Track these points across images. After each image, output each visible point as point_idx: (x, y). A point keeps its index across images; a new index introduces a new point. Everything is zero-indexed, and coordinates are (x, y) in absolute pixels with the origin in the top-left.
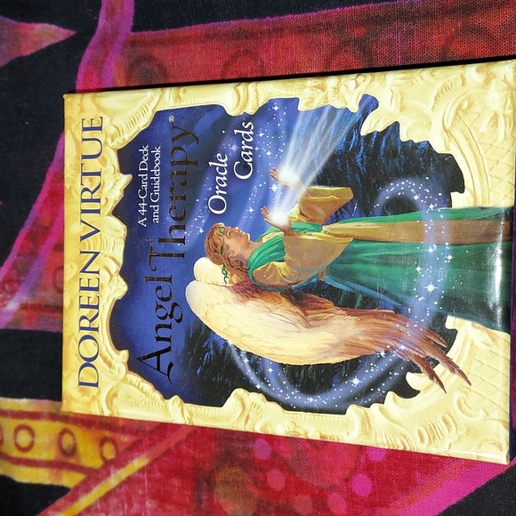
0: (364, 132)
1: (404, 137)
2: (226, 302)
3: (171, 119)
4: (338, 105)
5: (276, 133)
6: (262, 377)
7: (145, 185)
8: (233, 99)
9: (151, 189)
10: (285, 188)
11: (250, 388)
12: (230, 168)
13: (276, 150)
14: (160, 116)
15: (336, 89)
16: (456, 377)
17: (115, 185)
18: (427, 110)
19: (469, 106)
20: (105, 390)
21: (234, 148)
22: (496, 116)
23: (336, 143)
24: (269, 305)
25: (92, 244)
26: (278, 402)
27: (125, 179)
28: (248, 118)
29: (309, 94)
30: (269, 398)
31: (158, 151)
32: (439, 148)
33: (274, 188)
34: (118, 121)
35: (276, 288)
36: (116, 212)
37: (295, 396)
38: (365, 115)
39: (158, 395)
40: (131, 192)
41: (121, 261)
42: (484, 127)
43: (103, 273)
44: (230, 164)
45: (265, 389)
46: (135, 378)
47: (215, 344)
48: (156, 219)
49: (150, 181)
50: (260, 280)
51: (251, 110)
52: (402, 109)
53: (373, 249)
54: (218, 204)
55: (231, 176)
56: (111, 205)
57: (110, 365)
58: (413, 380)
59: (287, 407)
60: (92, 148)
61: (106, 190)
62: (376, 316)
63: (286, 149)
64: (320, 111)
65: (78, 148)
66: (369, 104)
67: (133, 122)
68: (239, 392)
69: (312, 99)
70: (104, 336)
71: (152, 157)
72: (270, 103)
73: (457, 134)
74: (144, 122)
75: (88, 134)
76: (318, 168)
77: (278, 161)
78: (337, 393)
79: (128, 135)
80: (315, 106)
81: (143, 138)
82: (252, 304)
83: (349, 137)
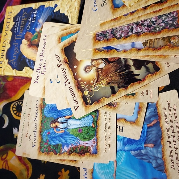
0: (54, 12)
1: (60, 13)
2: (26, 48)
3: (24, 10)
4: (51, 6)
5: (40, 12)
6: (30, 64)
7: (17, 24)
8: (34, 6)
9: (18, 25)
10: (40, 24)
11: (28, 66)
13: (39, 16)
14: (22, 10)
15: (51, 3)
17: (12, 24)
18: (65, 7)
19: (72, 5)
20: (3, 68)
21: (33, 16)
22: (76, 7)
23: (49, 14)
24: (33, 48)
25: (6, 37)
27: (14, 23)
29: (46, 4)
30: (31, 68)
31: (20, 17)
32: (66, 15)
33: (38, 24)
34: (15, 11)
35: (35, 45)
36: (11, 30)
38: (55, 8)
39: (12, 69)
40: (14, 26)
41: (10, 40)
42: (73, 10)
43: (7, 43)
44: (32, 19)
45: (30, 66)
46: (8, 65)
47: (23, 57)
48: (17, 31)
50: (33, 43)
51: (37, 8)
52: (61, 7)
54: (28, 28)
55: (31, 22)
56: (10, 29)
57: (5, 63)
60: (9, 17)
61: (10, 25)
63: (41, 16)
65: (7, 17)
66: (56, 6)
67: (17, 11)
68: (26, 67)
70: (5, 57)
72: (40, 6)
73: (69, 11)
74: (19, 11)
75: (9, 14)
76: (46, 19)
77: (39, 18)
79: (16, 14)
80: (47, 6)
81: (18, 14)
82: (30, 48)
83: (52, 13)
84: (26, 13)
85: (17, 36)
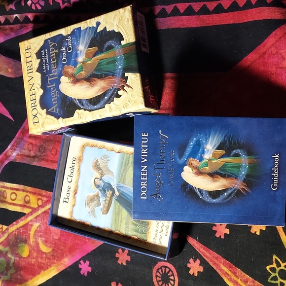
0: (98, 32)
1: (108, 30)
2: (70, 87)
3: (49, 41)
4: (91, 26)
5: (77, 37)
6: (82, 105)
7: (44, 61)
8: (64, 32)
9: (46, 61)
10: (81, 52)
11: (80, 109)
12: (66, 50)
13: (77, 42)
14: (46, 41)
15: (90, 22)
16: (130, 88)
17: (36, 63)
18: (112, 22)
19: (122, 18)
20: (41, 122)
21: (66, 44)
22: (128, 19)
23: (92, 36)
25: (32, 82)
26: (87, 110)
27: (39, 61)
28: (69, 35)
29: (83, 25)
30: (85, 110)
31: (46, 51)
32: (116, 31)
33: (78, 52)
34: (35, 45)
35: (82, 79)
36: (37, 71)
37: (92, 107)
38: (98, 27)
39: (56, 119)
40: (41, 64)
41: (40, 84)
42: (126, 23)
43: (36, 89)
44: (66, 49)
45: (84, 108)
46: (49, 116)
47: (69, 100)
48: (48, 69)
49: (45, 59)
50: (78, 78)
51: (69, 33)
52: (106, 23)
53: (104, 61)
54: (64, 61)
55: (67, 52)
56: (36, 69)
57: (41, 115)
58: (120, 93)
59: (90, 111)
60: (29, 55)
61: (34, 65)
62: (108, 78)
63: (80, 41)
64: (87, 29)
65: (25, 56)
66: (98, 24)
67: (39, 44)
68: (77, 111)
69: (84, 26)
70: (38, 107)
71: (45, 52)
72: (74, 30)
73: (120, 26)
74: (42, 44)
75: (27, 51)
76: (88, 44)
77: (78, 45)
78: (102, 102)
79: (38, 49)
80: (85, 28)
81: (42, 48)
82: (77, 85)
83: (95, 33)
84: (54, 43)
85: (50, 75)
